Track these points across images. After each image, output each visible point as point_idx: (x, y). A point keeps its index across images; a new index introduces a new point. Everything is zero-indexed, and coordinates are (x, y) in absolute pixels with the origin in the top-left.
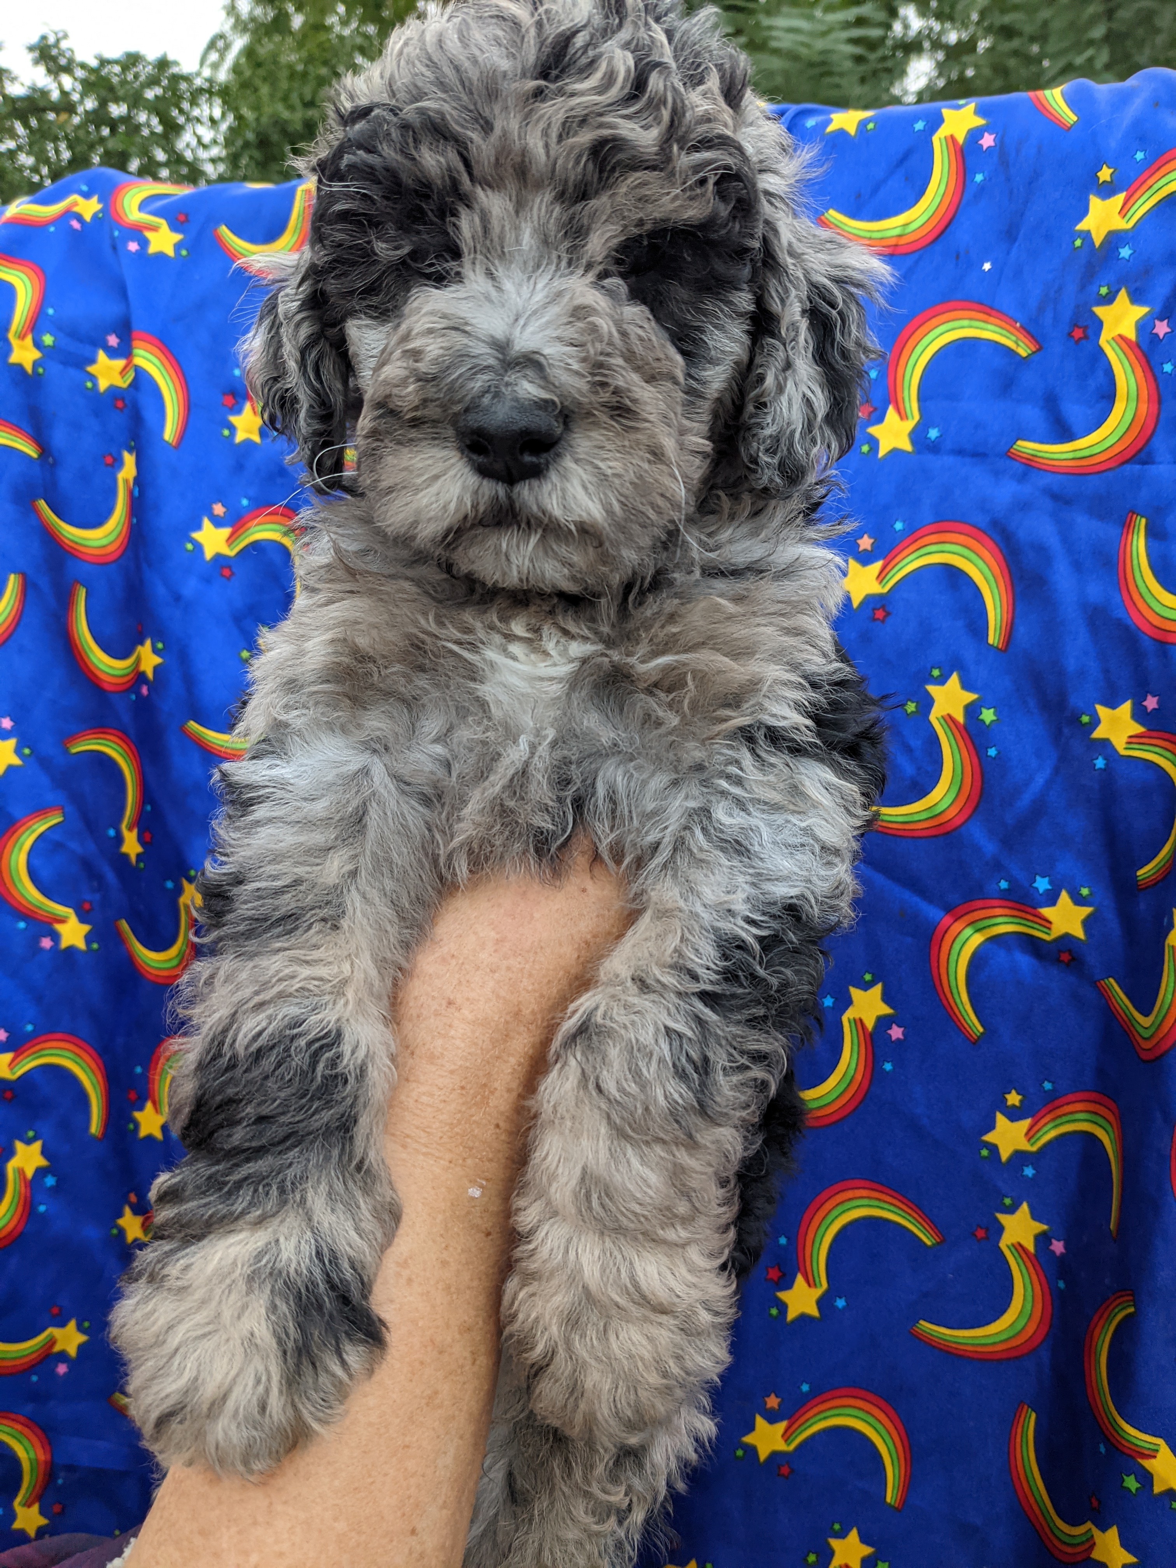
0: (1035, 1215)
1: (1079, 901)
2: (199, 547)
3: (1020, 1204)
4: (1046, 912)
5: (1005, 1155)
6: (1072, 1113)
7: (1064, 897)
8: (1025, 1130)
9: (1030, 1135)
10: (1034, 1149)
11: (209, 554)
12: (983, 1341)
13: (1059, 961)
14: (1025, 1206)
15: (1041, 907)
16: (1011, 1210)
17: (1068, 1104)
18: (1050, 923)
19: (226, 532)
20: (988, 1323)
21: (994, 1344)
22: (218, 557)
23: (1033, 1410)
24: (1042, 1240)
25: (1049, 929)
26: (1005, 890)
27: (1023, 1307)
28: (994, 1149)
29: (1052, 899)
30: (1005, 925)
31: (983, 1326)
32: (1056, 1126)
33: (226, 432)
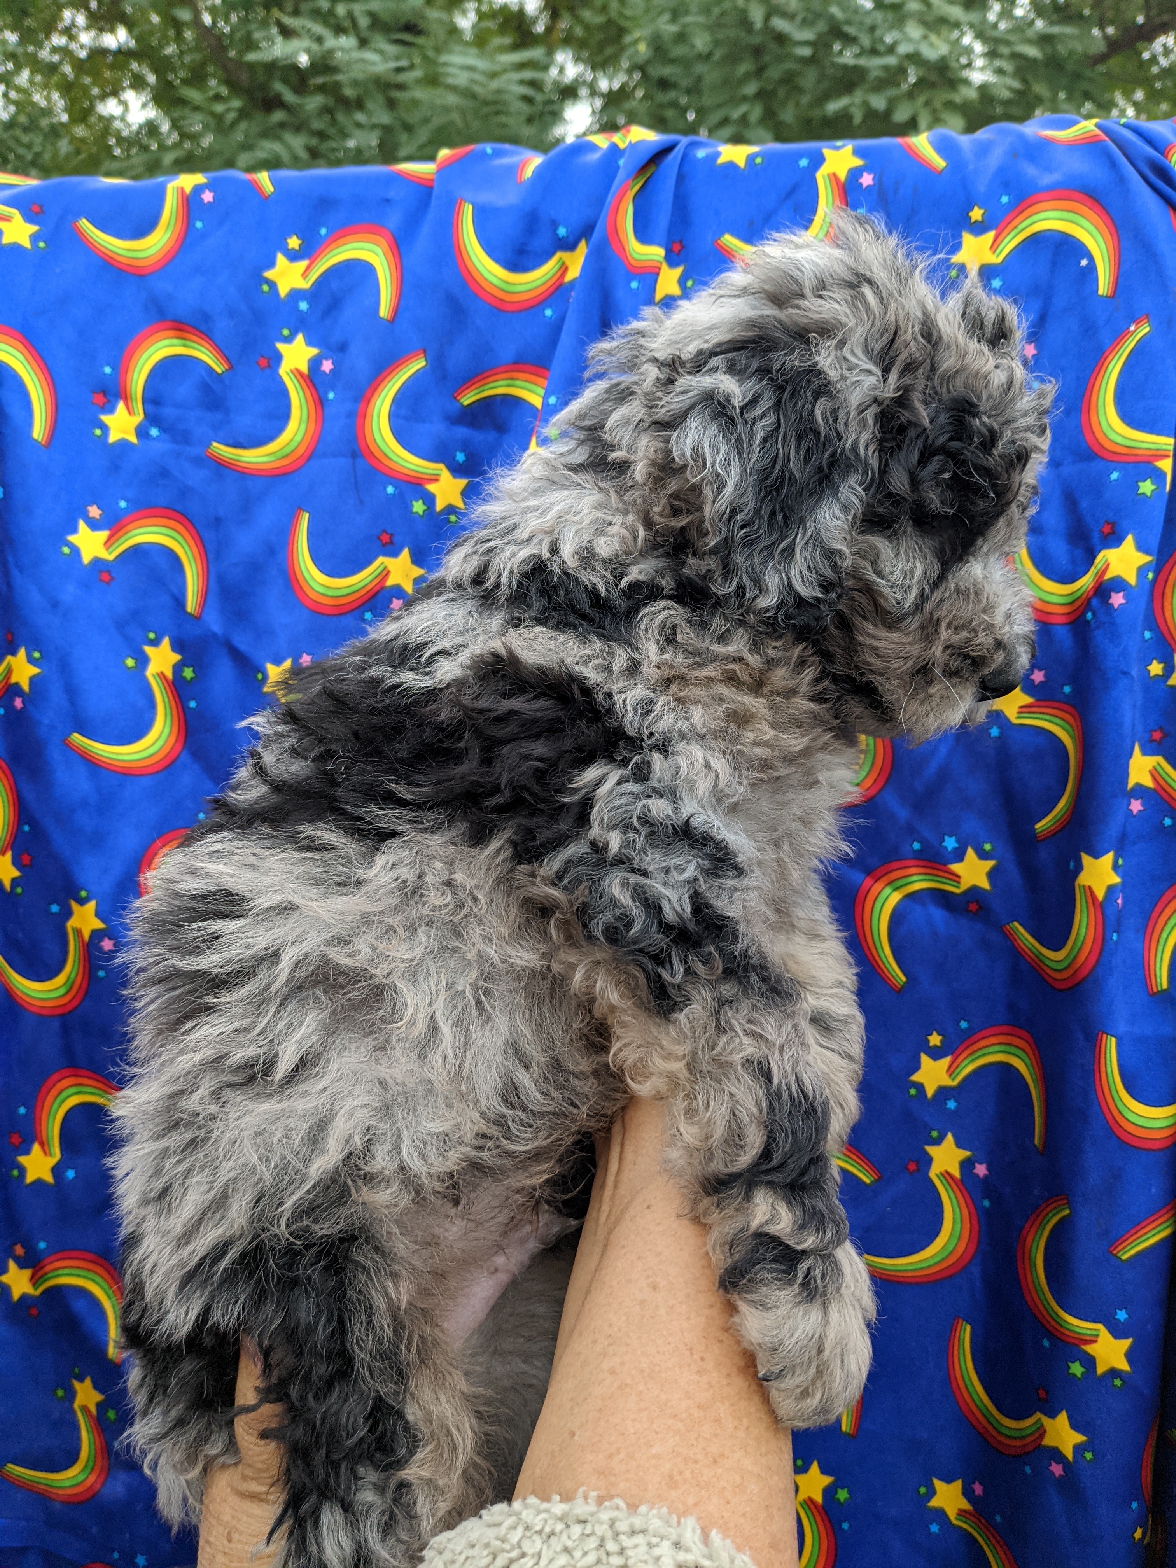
0: (959, 1144)
1: (983, 855)
2: (76, 551)
3: (946, 1135)
4: (955, 867)
5: (930, 1092)
6: (987, 1046)
7: (970, 853)
8: (946, 1067)
9: (951, 1071)
10: (955, 1083)
11: (86, 559)
12: (919, 1266)
13: (968, 911)
14: (950, 1136)
15: (951, 863)
16: (938, 1142)
17: (983, 1039)
18: (959, 877)
19: (104, 535)
20: (923, 1248)
21: (929, 1267)
22: (96, 561)
23: (968, 1322)
24: (966, 1165)
25: (959, 882)
26: (918, 851)
27: (953, 1228)
28: (920, 1087)
29: (959, 856)
30: (919, 883)
31: (919, 1251)
32: (973, 1060)
33: (98, 432)
